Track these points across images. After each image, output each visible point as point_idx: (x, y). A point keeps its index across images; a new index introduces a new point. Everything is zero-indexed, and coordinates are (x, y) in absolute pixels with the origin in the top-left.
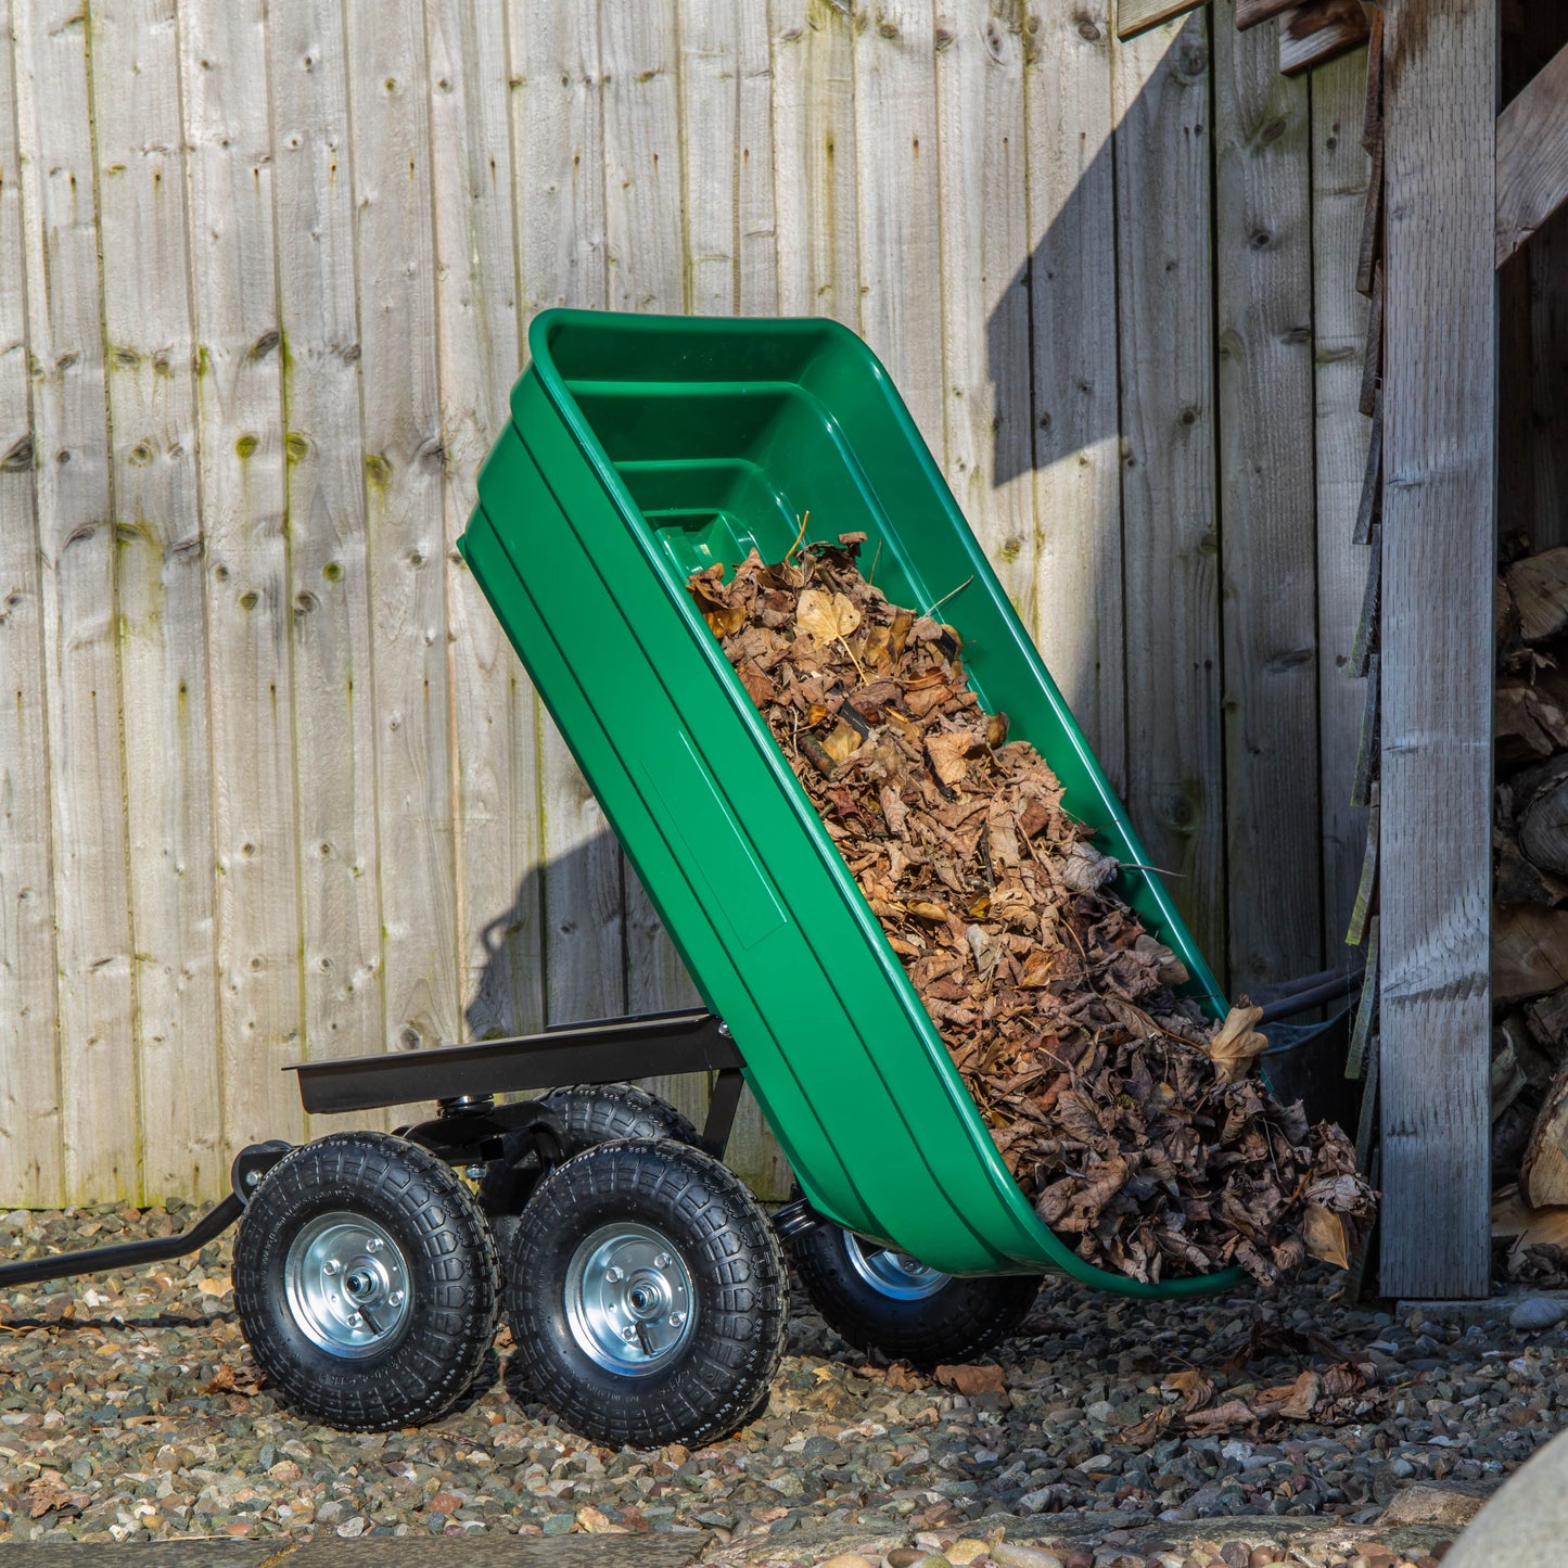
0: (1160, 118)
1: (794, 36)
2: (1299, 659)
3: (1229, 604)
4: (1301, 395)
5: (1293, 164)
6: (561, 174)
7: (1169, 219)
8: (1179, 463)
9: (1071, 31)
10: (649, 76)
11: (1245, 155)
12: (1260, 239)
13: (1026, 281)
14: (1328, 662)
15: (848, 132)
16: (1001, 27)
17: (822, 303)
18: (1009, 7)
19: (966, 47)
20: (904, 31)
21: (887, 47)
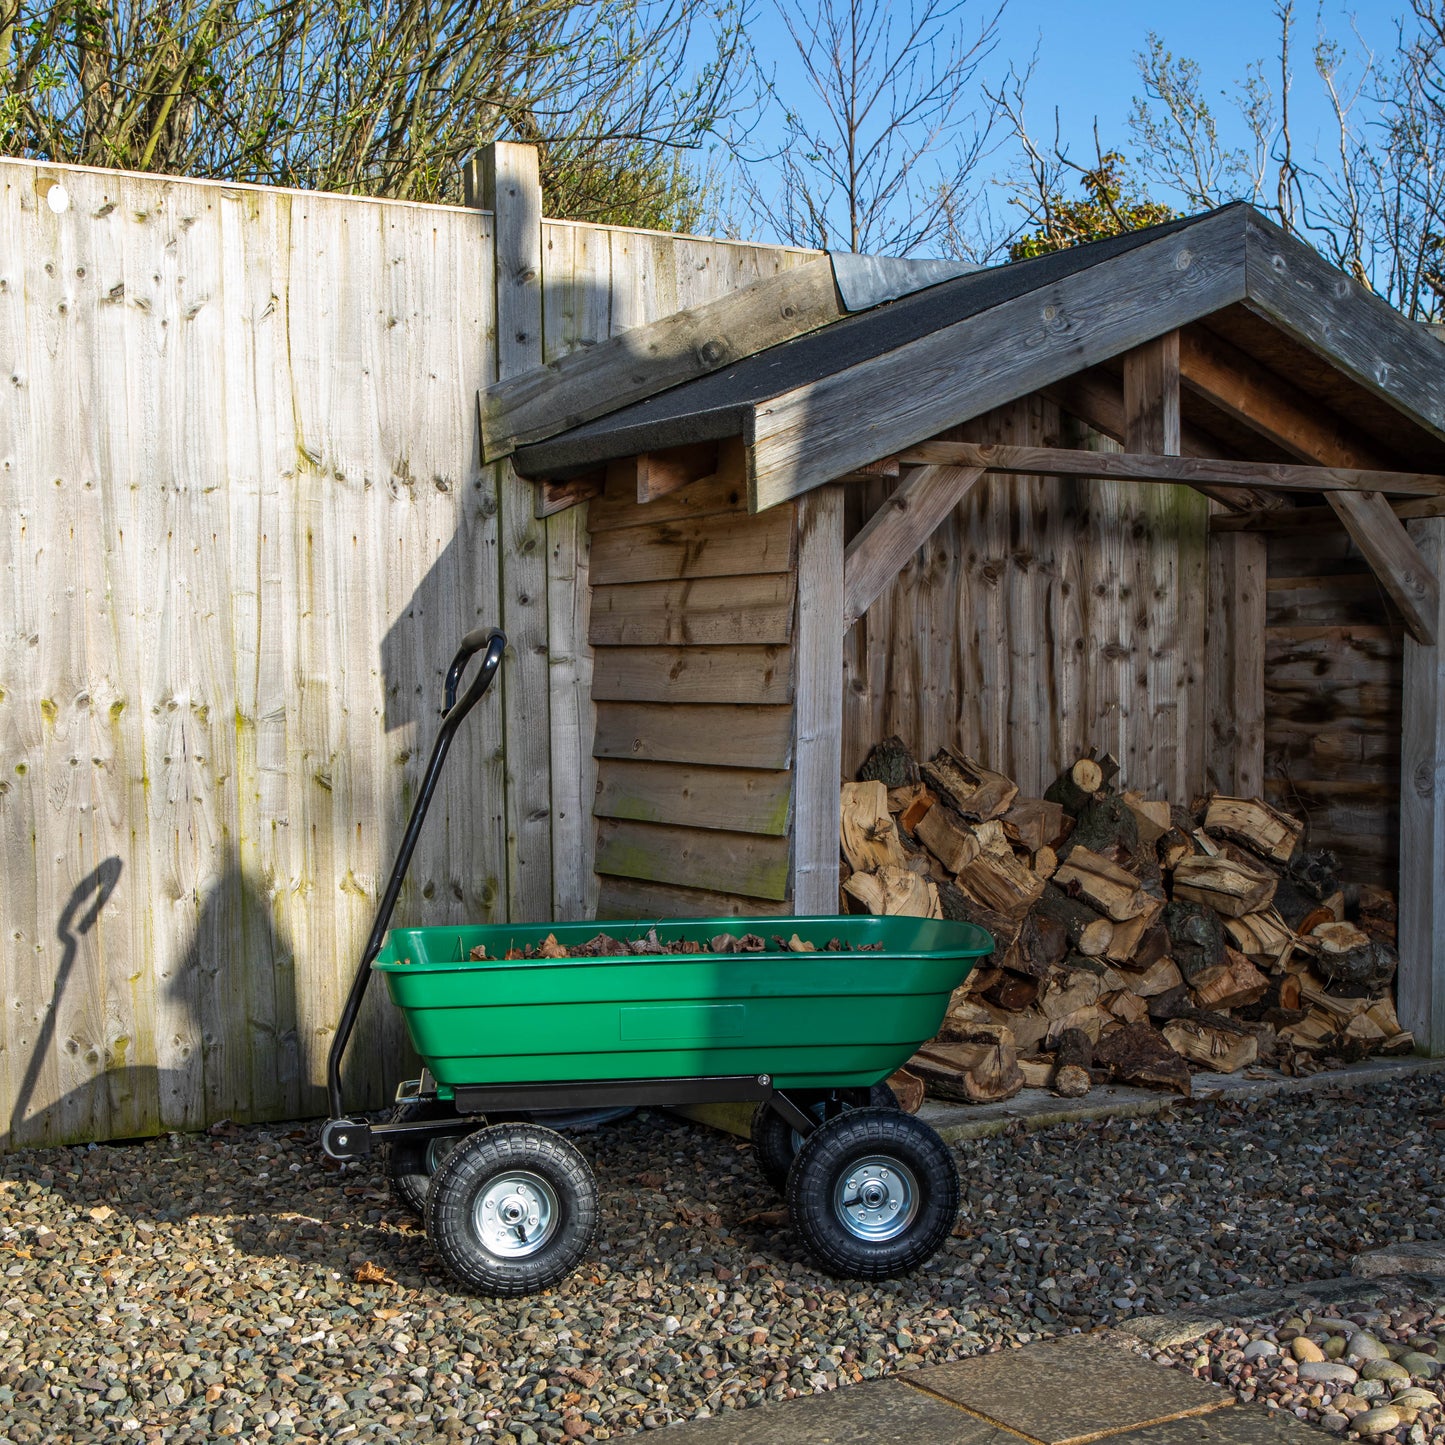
0: (474, 535)
1: (288, 475)
2: (543, 814)
3: (510, 788)
4: (543, 681)
5: (538, 562)
6: (160, 542)
7: (479, 587)
8: (485, 713)
9: (432, 486)
10: (210, 490)
11: (516, 557)
12: (524, 600)
13: (411, 615)
14: (556, 816)
15: (320, 529)
16: (398, 480)
17: (305, 622)
18: (402, 469)
19: (378, 489)
20: (348, 477)
21: (339, 485)
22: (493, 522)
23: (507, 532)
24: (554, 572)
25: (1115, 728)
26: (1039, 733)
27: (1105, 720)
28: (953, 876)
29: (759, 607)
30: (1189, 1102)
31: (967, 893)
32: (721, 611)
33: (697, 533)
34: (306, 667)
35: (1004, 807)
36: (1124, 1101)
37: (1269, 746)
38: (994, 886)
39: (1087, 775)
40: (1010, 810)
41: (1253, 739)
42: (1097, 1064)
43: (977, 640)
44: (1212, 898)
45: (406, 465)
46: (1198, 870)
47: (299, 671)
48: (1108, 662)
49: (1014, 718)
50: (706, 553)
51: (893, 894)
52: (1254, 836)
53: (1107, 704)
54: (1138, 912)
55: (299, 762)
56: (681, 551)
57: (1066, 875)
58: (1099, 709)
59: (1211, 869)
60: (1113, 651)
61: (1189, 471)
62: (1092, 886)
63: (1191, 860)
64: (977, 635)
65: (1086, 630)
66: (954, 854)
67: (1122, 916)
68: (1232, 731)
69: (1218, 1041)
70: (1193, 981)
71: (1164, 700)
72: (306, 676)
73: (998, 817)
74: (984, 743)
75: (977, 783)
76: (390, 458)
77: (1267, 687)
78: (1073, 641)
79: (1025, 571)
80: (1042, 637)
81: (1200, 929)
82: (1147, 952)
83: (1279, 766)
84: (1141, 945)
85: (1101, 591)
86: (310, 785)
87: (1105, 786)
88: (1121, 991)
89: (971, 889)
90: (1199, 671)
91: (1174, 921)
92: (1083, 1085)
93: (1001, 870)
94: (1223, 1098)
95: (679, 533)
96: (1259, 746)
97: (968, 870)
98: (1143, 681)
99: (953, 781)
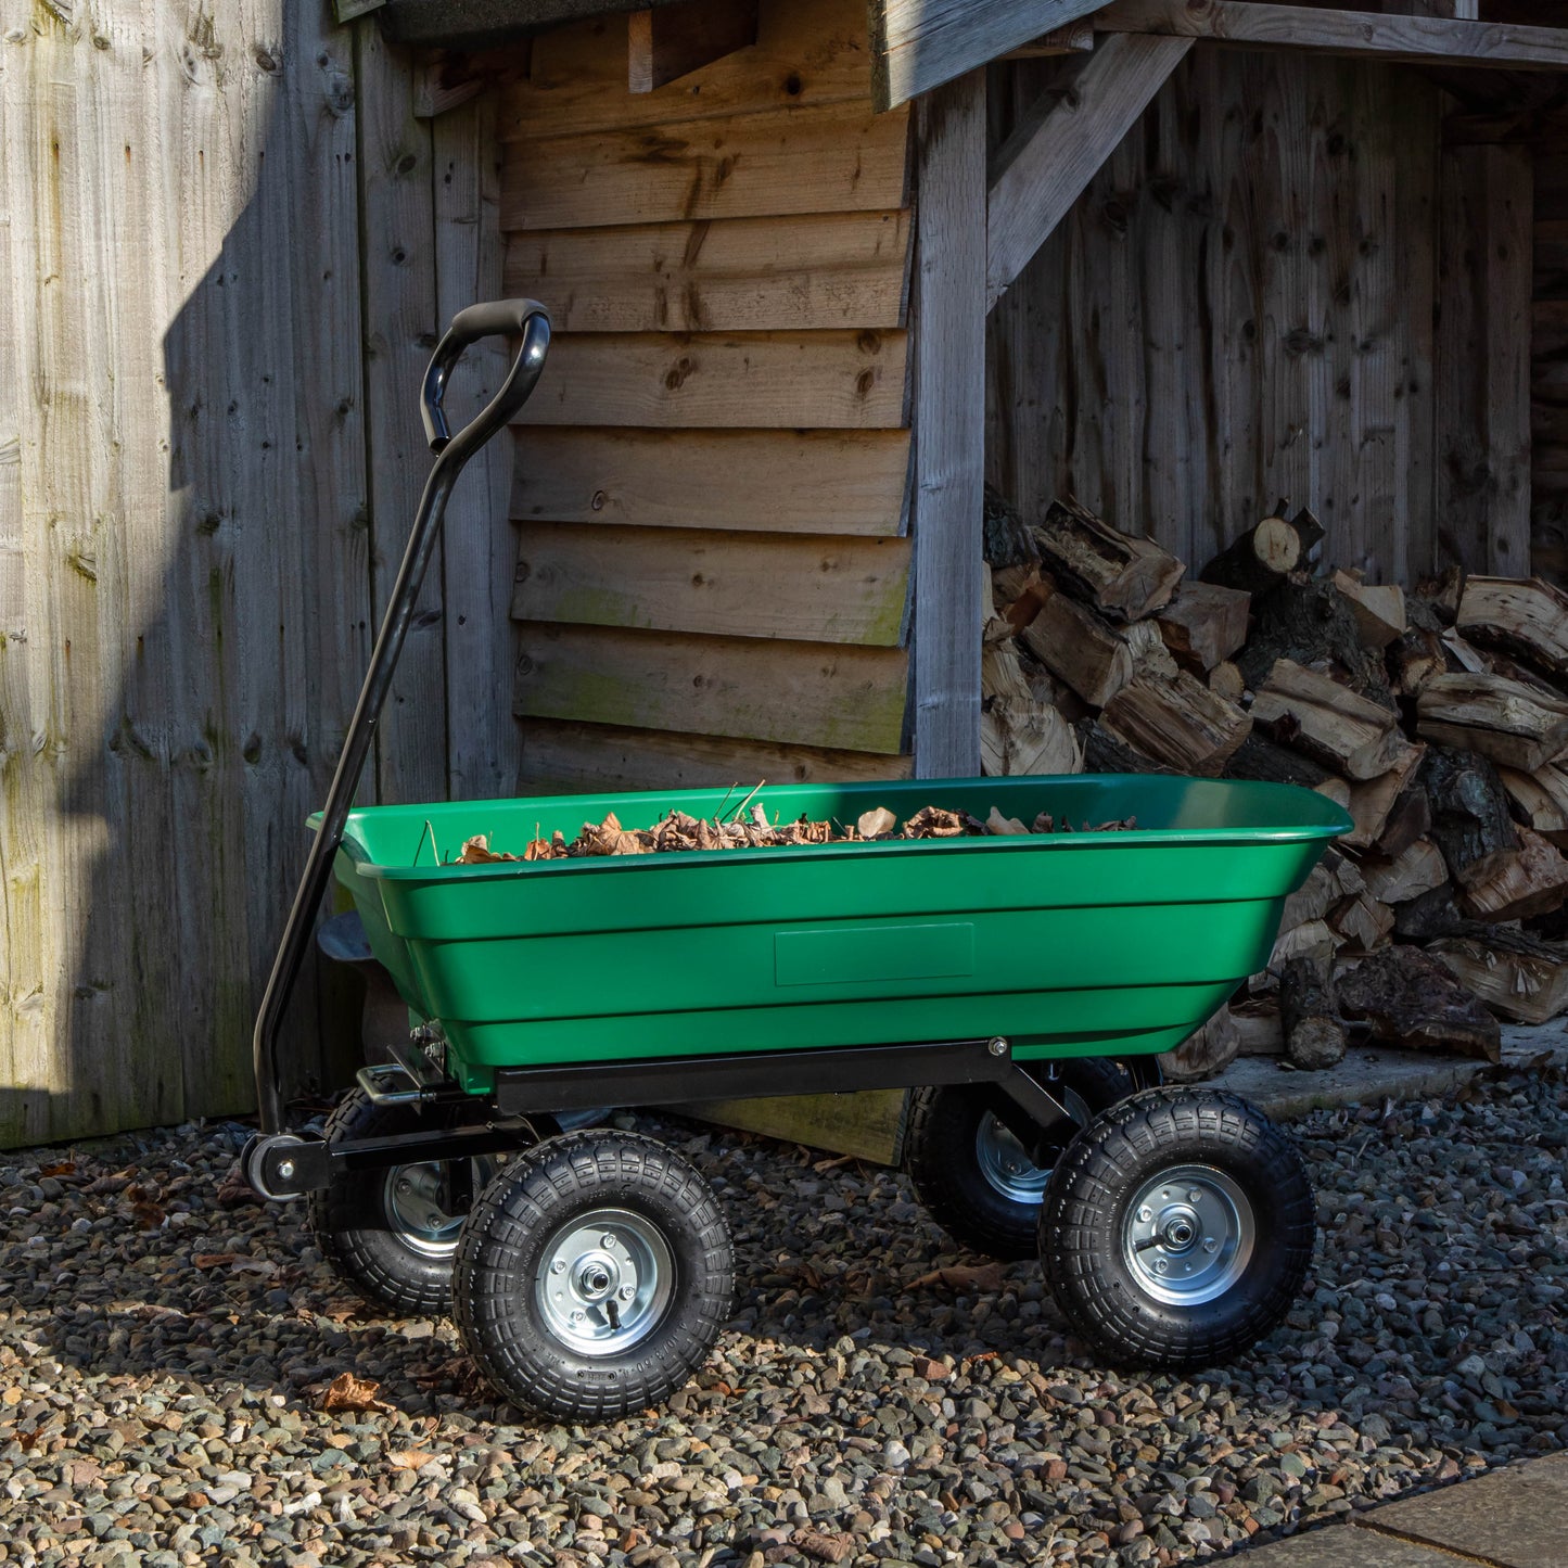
0: (317, 146)
1: (19, 38)
2: (431, 619)
3: (378, 570)
5: (420, 193)
7: (326, 234)
8: (337, 448)
9: (251, 62)
11: (385, 184)
12: (399, 256)
13: (221, 281)
14: (452, 621)
15: (72, 133)
16: (196, 50)
17: (49, 292)
18: (203, 33)
19: (163, 66)
20: (115, 44)
21: (102, 58)
22: (347, 120)
23: (369, 141)
24: (446, 208)
25: (1303, 467)
26: (1190, 479)
27: (1288, 452)
28: (1095, 712)
29: (844, 267)
30: (1500, 1072)
31: (1122, 740)
32: (769, 274)
33: (718, 144)
34: (51, 369)
35: (1164, 597)
36: (1396, 1074)
37: (1539, 494)
38: (1168, 727)
39: (1278, 544)
40: (1173, 601)
41: (1514, 483)
42: (1346, 1012)
43: (1096, 325)
44: (1486, 741)
45: (209, 25)
46: (1459, 695)
47: (40, 377)
48: (1293, 359)
49: (1154, 452)
50: (738, 178)
51: (1019, 745)
52: (1538, 639)
53: (1291, 428)
54: (1388, 765)
55: (41, 532)
56: (688, 174)
57: (1270, 708)
58: (1279, 435)
59: (1481, 694)
60: (1299, 342)
61: (1492, 45)
62: (1318, 725)
63: (1445, 680)
64: (1096, 316)
65: (1259, 307)
66: (1095, 676)
67: (1365, 771)
68: (1483, 470)
69: (1521, 972)
70: (1463, 876)
71: (1377, 421)
72: (52, 386)
73: (1154, 615)
74: (1108, 492)
75: (1124, 558)
76: (182, 12)
77: (1534, 398)
78: (1240, 324)
79: (1168, 209)
80: (1194, 318)
81: (1474, 791)
82: (1399, 831)
83: (1556, 525)
84: (1391, 819)
85: (1282, 242)
86: (61, 571)
87: (1303, 564)
88: (1357, 896)
89: (1128, 732)
90: (1424, 373)
91: (1435, 779)
92: (1333, 1049)
93: (1175, 700)
94: (1549, 1062)
95: (683, 144)
96: (1523, 494)
97: (1119, 702)
98: (1343, 389)
99: (1082, 556)
